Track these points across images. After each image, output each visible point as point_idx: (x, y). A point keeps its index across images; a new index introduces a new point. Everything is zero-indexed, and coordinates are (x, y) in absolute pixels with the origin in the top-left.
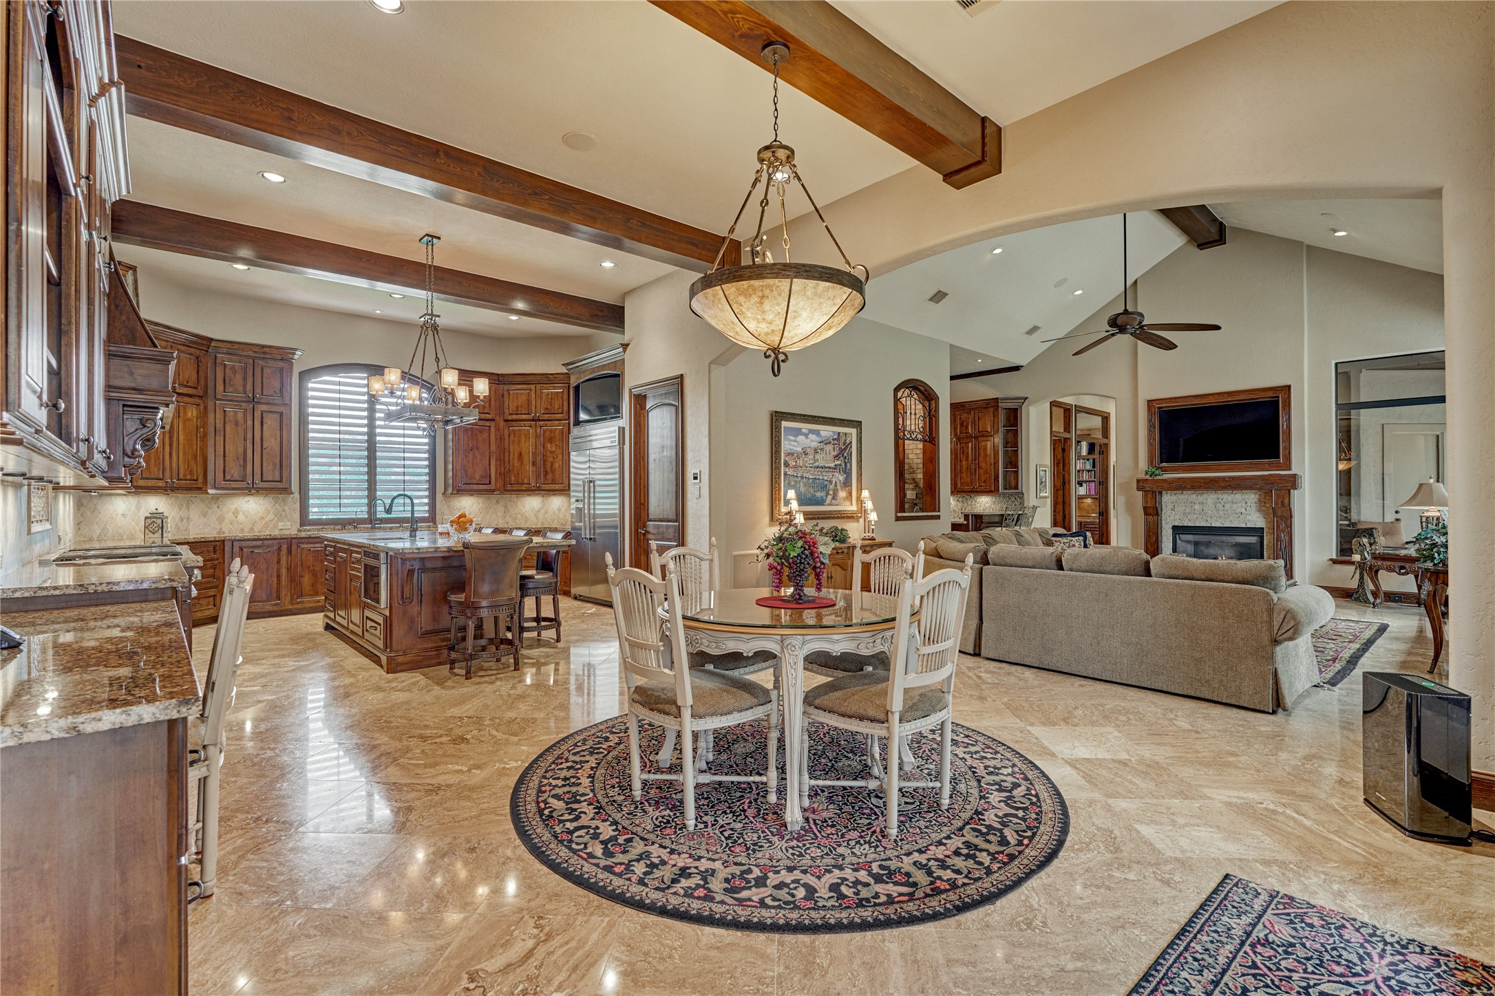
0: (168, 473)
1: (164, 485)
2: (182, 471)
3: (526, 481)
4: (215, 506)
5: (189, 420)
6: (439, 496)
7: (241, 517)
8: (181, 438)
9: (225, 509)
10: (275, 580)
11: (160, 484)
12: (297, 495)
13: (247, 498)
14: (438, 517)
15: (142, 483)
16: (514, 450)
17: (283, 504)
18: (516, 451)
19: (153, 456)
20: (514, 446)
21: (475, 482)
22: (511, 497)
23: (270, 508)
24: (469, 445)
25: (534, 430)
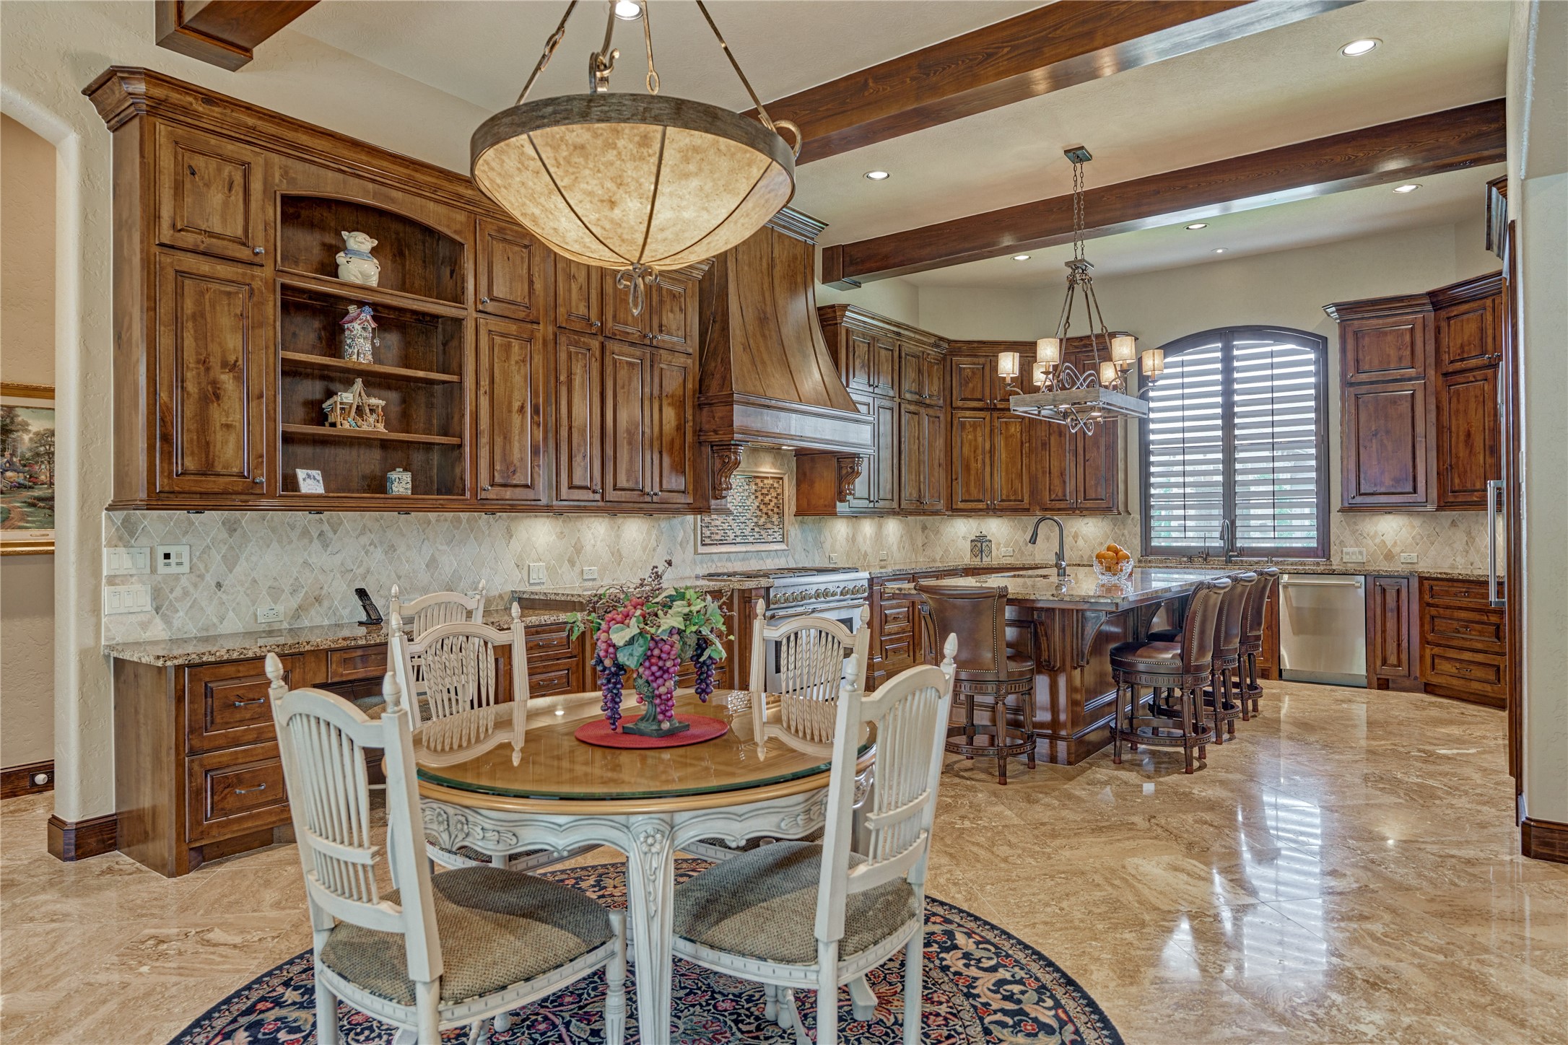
0: (988, 496)
1: (985, 507)
2: (1004, 492)
5: (1012, 436)
6: (1336, 517)
7: (1081, 542)
8: (1003, 456)
9: (1066, 532)
11: (981, 506)
12: (1136, 516)
13: (1086, 520)
14: (1333, 548)
15: (961, 505)
16: (1458, 428)
17: (1122, 527)
18: (1462, 429)
19: (972, 478)
20: (1457, 420)
21: (1383, 490)
22: (1477, 515)
23: (1109, 532)
24: (1370, 429)
25: (1491, 387)
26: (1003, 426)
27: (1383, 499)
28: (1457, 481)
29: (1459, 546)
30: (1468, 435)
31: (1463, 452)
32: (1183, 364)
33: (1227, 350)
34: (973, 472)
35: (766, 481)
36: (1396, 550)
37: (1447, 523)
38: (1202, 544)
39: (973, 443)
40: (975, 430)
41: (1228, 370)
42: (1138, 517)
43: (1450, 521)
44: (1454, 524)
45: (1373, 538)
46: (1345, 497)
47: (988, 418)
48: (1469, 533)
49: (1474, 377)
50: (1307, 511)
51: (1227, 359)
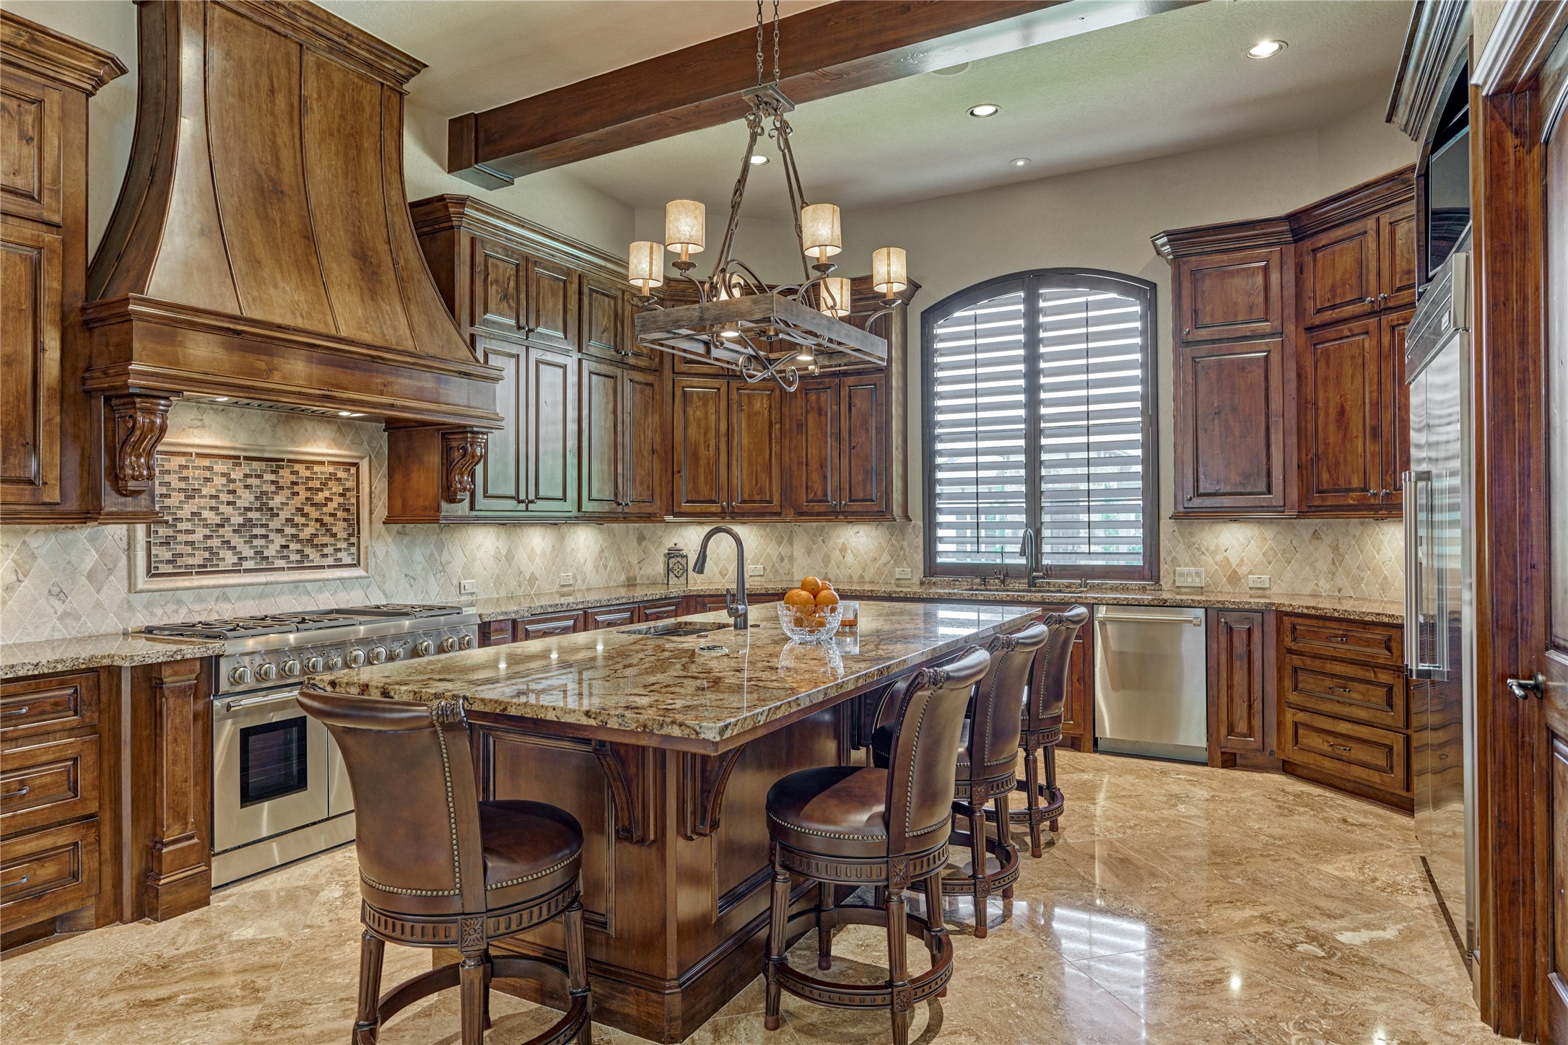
0: (724, 494)
1: (719, 510)
2: (746, 489)
4: (820, 539)
5: (757, 413)
6: (1166, 526)
7: (849, 557)
8: (745, 441)
9: (831, 544)
11: (714, 508)
12: (918, 522)
13: (857, 528)
14: (1163, 567)
15: (686, 507)
16: (1327, 402)
17: (900, 537)
18: (1332, 404)
19: (702, 470)
20: (1326, 391)
21: (1228, 489)
22: (1348, 524)
23: (884, 544)
24: (1212, 404)
25: (1374, 342)
26: (745, 400)
27: (1227, 501)
28: (1325, 476)
29: (1323, 566)
30: (1342, 412)
31: (1333, 437)
32: (975, 320)
33: (1031, 300)
34: (702, 462)
35: (317, 468)
36: (1243, 571)
37: (1307, 535)
38: (999, 561)
39: (703, 423)
40: (705, 404)
41: (1032, 329)
42: (921, 524)
43: (1311, 532)
44: (1316, 535)
45: (1214, 553)
46: (1179, 498)
47: (724, 389)
48: (1336, 549)
49: (1350, 330)
50: (1132, 517)
51: (1032, 313)
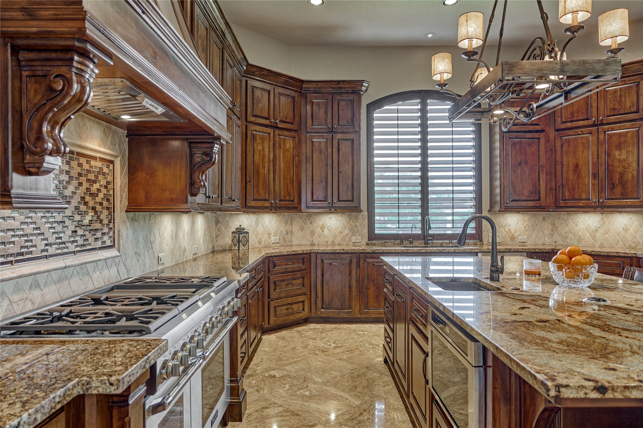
0: (272, 196)
1: (269, 205)
2: (282, 193)
3: (584, 196)
4: (309, 222)
5: (287, 150)
7: (326, 232)
8: (282, 165)
9: (315, 224)
10: (347, 290)
11: (267, 204)
12: (365, 213)
13: (330, 215)
14: (484, 234)
15: (253, 204)
16: (569, 162)
17: (355, 220)
18: (571, 162)
19: (261, 181)
20: (568, 157)
21: (524, 198)
22: (560, 214)
23: (346, 224)
24: (517, 160)
25: (595, 137)
26: (282, 141)
28: (567, 194)
29: (547, 232)
30: (577, 166)
31: (572, 177)
32: (398, 111)
33: (424, 104)
34: (261, 176)
36: (516, 234)
37: (541, 219)
38: (410, 232)
39: (262, 153)
40: (263, 142)
41: (424, 118)
42: (367, 214)
43: (542, 218)
44: (544, 219)
45: (504, 227)
46: (502, 202)
47: (272, 134)
48: (553, 225)
49: (581, 131)
51: (424, 111)
